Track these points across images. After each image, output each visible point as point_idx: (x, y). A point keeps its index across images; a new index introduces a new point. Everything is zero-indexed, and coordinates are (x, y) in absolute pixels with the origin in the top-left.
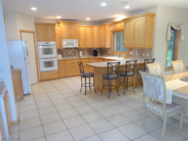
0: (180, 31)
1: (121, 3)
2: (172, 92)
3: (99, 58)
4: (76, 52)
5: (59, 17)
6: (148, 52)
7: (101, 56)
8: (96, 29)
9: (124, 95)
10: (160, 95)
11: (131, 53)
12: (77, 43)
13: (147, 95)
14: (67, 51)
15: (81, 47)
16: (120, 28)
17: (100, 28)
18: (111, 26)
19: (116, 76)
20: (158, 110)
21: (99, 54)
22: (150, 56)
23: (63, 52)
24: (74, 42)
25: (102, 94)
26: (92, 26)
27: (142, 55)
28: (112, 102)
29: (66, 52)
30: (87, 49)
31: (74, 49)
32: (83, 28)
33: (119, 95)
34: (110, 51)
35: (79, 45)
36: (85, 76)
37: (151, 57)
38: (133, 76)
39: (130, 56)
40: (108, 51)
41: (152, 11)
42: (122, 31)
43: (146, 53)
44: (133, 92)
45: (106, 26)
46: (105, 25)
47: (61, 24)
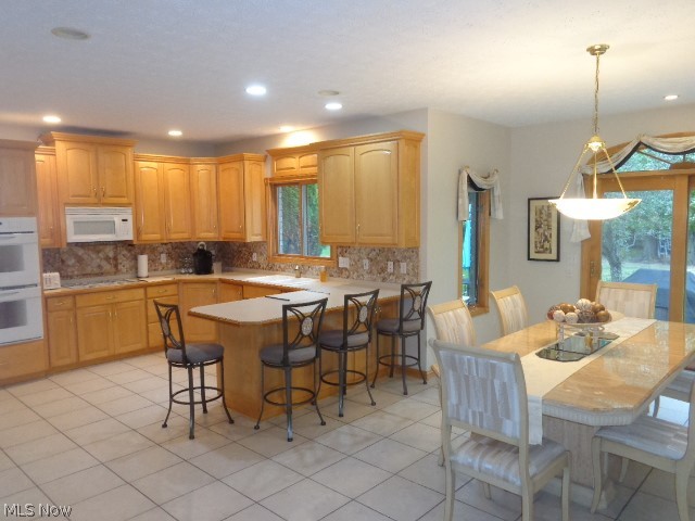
0: (491, 191)
1: (320, 93)
2: (540, 405)
3: (223, 281)
4: (121, 259)
5: (52, 119)
6: (405, 258)
7: (223, 271)
8: (202, 169)
9: (341, 419)
10: (508, 417)
11: (344, 262)
12: (130, 222)
13: (458, 420)
14: (85, 257)
15: (145, 237)
16: (299, 171)
17: (221, 167)
18: (262, 163)
19: (311, 352)
20: (502, 473)
21: (216, 266)
22: (411, 273)
23: (63, 261)
24: (117, 219)
25: (257, 428)
26: (189, 160)
27: (383, 270)
28: (309, 457)
29: (80, 260)
30: (169, 246)
31: (112, 247)
32: (154, 165)
33: (323, 424)
34: (261, 254)
35: (138, 231)
36: (187, 363)
37: (417, 275)
38: (365, 346)
39: (341, 271)
40: (255, 254)
41: (414, 126)
42: (306, 183)
43: (397, 262)
44: (367, 404)
45: (247, 163)
46: (242, 159)
47: (60, 146)
